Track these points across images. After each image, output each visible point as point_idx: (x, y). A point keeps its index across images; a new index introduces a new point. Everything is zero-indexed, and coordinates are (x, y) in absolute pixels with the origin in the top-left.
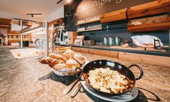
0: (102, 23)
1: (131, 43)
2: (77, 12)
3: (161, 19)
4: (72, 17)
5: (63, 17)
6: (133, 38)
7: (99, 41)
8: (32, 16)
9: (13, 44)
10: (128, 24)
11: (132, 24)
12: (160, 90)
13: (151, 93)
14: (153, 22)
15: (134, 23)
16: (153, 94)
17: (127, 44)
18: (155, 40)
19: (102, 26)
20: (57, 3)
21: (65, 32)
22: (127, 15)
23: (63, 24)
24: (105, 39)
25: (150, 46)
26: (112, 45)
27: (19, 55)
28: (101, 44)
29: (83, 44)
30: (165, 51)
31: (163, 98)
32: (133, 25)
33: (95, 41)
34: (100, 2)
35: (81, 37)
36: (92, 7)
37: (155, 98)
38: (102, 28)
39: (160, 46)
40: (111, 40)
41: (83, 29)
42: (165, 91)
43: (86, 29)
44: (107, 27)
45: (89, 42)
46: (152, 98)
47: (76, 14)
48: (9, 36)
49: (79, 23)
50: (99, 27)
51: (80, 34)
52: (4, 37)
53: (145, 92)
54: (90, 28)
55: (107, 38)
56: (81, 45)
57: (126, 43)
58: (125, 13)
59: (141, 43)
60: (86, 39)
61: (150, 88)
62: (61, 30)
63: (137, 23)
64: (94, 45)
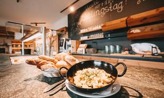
0: (103, 32)
1: (130, 51)
2: (81, 21)
3: (159, 27)
4: (75, 26)
5: (67, 26)
6: (132, 45)
7: (101, 50)
8: (36, 25)
9: (16, 53)
10: (128, 32)
11: (131, 32)
12: (146, 88)
13: (136, 91)
14: (151, 30)
15: (133, 31)
16: (137, 91)
17: (127, 52)
18: (152, 47)
19: (104, 35)
20: (61, 12)
21: (68, 40)
22: (127, 23)
23: (67, 33)
24: (107, 47)
25: (148, 53)
26: (113, 53)
27: (16, 61)
28: (103, 52)
29: (86, 53)
30: (161, 57)
31: (147, 94)
32: (133, 33)
33: (98, 50)
34: (102, 12)
35: (84, 45)
36: (94, 16)
37: (138, 95)
38: (104, 36)
39: (157, 53)
40: (112, 47)
41: (85, 38)
42: (150, 89)
43: (88, 38)
44: (109, 35)
45: (91, 50)
46: (135, 95)
47: (80, 23)
48: (13, 45)
49: (82, 31)
50: (101, 36)
51: (83, 42)
52: (8, 46)
53: (130, 89)
54: (93, 37)
55: (109, 46)
56: (84, 53)
57: (126, 50)
58: (125, 22)
59: (140, 50)
60: (88, 47)
61: (136, 86)
62: (64, 39)
63: (136, 31)
64: (97, 53)
